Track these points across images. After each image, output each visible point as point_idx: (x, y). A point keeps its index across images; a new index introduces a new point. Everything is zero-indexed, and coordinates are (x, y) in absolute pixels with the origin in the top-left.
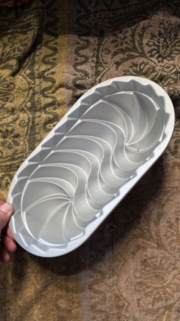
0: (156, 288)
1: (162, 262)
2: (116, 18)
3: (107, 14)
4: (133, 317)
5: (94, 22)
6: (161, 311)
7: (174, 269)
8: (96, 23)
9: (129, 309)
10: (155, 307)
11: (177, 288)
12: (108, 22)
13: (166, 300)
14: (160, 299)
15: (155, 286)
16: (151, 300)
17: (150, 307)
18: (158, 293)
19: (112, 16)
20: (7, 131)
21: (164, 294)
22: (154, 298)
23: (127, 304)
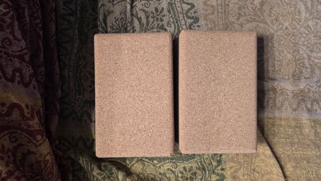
0: (296, 65)
1: (278, 60)
2: (77, 89)
3: (72, 96)
4: (316, 82)
5: (78, 108)
6: (311, 63)
7: (283, 52)
8: (79, 106)
9: (312, 85)
10: (309, 67)
11: (296, 51)
12: (79, 96)
13: (304, 59)
14: (303, 63)
15: (294, 66)
16: (304, 69)
17: (309, 70)
18: (299, 64)
19: (74, 92)
20: (182, 177)
21: (300, 60)
22: (303, 67)
23: (308, 87)
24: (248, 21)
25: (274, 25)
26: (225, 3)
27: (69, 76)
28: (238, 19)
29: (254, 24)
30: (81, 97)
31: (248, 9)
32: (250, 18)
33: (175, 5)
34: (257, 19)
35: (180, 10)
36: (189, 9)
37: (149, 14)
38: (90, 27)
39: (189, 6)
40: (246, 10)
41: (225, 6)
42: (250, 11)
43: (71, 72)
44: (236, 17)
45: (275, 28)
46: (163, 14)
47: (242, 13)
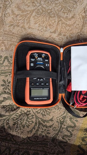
24: (29, 22)
25: (36, 5)
26: (11, 35)
27: (34, 150)
28: (25, 29)
29: (32, 19)
30: (49, 144)
31: (20, 20)
32: (27, 20)
33: (3, 70)
34: (29, 16)
35: (7, 68)
36: (8, 61)
37: (4, 91)
38: (3, 130)
39: (6, 60)
40: (20, 21)
41: (13, 36)
42: (21, 19)
43: (31, 148)
44: (23, 30)
45: (38, 5)
46: (6, 81)
47: (22, 25)
